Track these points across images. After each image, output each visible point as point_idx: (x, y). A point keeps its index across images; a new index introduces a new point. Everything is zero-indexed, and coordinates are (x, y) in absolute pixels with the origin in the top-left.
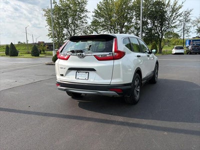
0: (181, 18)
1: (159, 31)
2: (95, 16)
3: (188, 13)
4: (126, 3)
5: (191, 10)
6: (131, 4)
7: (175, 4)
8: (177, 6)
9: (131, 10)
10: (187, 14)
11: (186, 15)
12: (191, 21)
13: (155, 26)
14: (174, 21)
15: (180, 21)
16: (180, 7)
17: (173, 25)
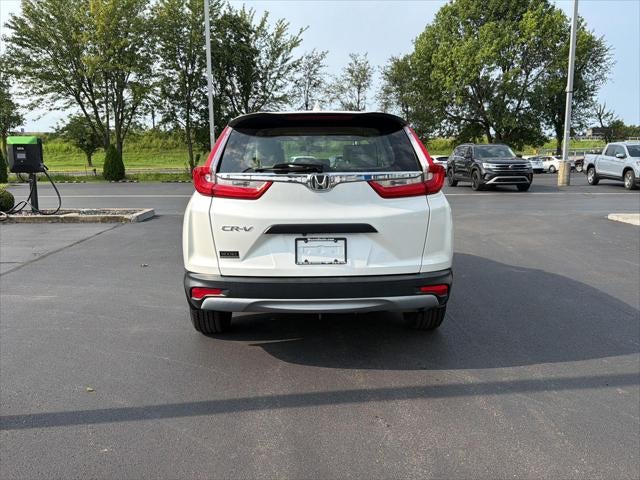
0: (298, 76)
1: (240, 108)
2: (14, 40)
3: (316, 62)
4: (129, 10)
5: (323, 55)
6: (145, 14)
7: (280, 32)
8: (286, 38)
9: (151, 33)
10: (314, 63)
11: (310, 67)
12: (323, 85)
13: (227, 92)
14: (279, 82)
15: (297, 84)
16: (295, 44)
17: (277, 94)
